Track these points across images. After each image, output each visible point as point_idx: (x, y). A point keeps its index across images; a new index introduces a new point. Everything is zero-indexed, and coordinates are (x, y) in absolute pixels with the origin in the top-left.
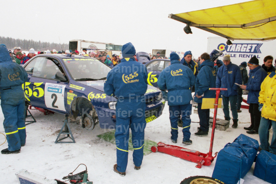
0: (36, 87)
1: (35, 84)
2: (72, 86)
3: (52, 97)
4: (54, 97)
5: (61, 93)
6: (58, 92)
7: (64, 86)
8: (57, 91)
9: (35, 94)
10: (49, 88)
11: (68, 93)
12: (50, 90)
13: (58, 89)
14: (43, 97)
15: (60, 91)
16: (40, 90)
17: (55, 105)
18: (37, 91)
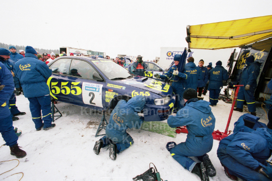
0: (73, 86)
1: (72, 83)
2: (109, 85)
3: (90, 95)
4: (92, 95)
5: (98, 91)
6: (95, 91)
7: (101, 86)
8: (94, 89)
9: (73, 92)
10: (86, 87)
11: (106, 92)
12: (88, 89)
13: (96, 88)
14: (81, 95)
15: (97, 90)
16: (78, 88)
17: (93, 102)
18: (75, 90)
